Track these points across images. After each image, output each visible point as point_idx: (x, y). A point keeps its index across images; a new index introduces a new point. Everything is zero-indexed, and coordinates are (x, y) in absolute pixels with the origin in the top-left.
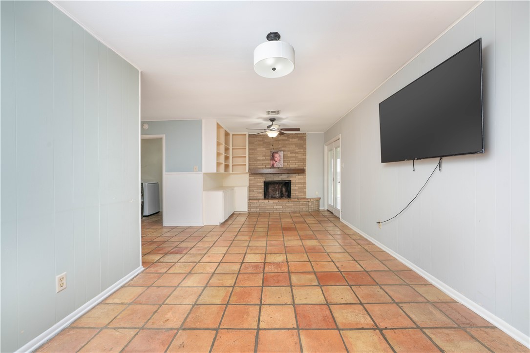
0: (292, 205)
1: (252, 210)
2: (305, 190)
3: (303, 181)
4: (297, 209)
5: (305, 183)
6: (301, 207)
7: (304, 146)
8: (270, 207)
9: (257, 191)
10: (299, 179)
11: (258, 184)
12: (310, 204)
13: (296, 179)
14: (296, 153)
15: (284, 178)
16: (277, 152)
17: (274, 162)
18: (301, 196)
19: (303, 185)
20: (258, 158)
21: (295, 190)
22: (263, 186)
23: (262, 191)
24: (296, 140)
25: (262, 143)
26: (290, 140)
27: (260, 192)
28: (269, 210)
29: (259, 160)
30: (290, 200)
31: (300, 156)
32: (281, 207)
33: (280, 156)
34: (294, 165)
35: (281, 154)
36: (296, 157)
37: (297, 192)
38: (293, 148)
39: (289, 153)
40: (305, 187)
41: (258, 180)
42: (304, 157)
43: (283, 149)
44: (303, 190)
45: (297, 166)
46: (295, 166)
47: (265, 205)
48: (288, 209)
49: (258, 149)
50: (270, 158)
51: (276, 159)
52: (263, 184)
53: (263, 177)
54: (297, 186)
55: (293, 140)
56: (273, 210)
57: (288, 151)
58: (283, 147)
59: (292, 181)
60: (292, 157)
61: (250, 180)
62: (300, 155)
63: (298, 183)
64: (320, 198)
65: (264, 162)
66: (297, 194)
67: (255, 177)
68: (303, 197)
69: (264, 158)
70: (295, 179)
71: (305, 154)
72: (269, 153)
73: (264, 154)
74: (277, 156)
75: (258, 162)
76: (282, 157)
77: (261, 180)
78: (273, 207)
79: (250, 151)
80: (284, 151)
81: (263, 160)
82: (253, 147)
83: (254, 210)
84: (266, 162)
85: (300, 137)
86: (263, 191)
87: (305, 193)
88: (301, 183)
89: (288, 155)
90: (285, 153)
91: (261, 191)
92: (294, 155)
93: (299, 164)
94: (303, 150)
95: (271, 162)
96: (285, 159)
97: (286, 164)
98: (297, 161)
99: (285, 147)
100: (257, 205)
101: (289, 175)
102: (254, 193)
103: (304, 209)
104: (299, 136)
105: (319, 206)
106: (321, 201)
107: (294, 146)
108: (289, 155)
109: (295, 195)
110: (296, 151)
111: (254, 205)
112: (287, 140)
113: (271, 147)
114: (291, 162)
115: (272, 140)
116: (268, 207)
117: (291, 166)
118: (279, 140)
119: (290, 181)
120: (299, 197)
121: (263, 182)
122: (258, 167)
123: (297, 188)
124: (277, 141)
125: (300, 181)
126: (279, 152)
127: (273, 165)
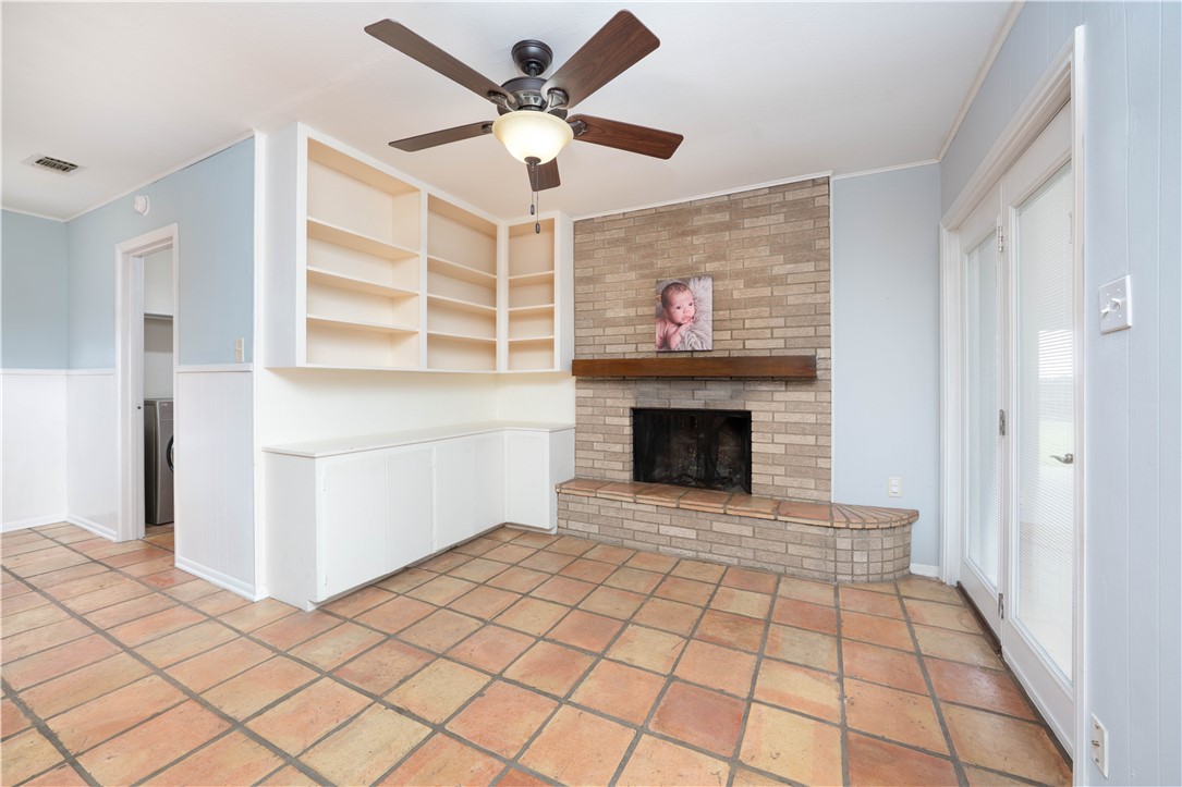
0: (747, 531)
1: (574, 525)
2: (822, 463)
3: (811, 419)
4: (773, 559)
5: (822, 429)
6: (792, 549)
7: (820, 244)
8: (642, 526)
9: (606, 447)
10: (796, 407)
11: (609, 420)
12: (844, 543)
13: (774, 406)
14: (773, 281)
15: (717, 398)
16: (681, 286)
17: (672, 328)
18: (801, 488)
19: (811, 440)
20: (610, 314)
21: (773, 460)
22: (628, 431)
23: (625, 448)
24: (773, 223)
25: (622, 250)
26: (747, 223)
27: (616, 453)
28: (639, 536)
29: (613, 323)
30: (739, 508)
31: (794, 296)
32: (692, 534)
33: (695, 302)
34: (764, 340)
35: (703, 290)
36: (773, 303)
37: (781, 470)
38: (759, 257)
39: (741, 283)
40: (824, 451)
41: (609, 402)
42: (818, 298)
43: (710, 267)
44: (813, 460)
45: (781, 343)
46: (772, 344)
47: (622, 515)
48: (727, 550)
49: (609, 278)
50: (652, 310)
51: (679, 315)
52: (627, 421)
53: (629, 394)
54: (778, 438)
55: (762, 221)
56: (657, 539)
57: (737, 275)
58: (711, 258)
59: (755, 417)
60: (757, 302)
61: (580, 404)
62: (796, 289)
63: (787, 428)
64: (914, 515)
65: (630, 330)
66: (778, 481)
67: (599, 393)
68: (814, 495)
69: (632, 312)
70: (768, 408)
71: (821, 286)
72: (651, 292)
73: (631, 294)
74: (681, 299)
75: (609, 331)
76: (708, 306)
77: (618, 403)
78: (654, 529)
79: (580, 288)
80: (715, 277)
81: (628, 321)
82: (589, 273)
83: (580, 526)
84: (639, 328)
85: (795, 203)
86: (629, 448)
87: (823, 477)
88: (801, 429)
89: (736, 295)
90: (723, 285)
91: (618, 448)
92: (766, 292)
93: (790, 332)
94: (810, 266)
95: (659, 330)
96: (721, 314)
97: (727, 335)
98: (781, 322)
99: (723, 258)
100: (590, 509)
101: (740, 387)
102: (591, 455)
103: (807, 563)
104: (790, 196)
105: (907, 555)
106: (920, 533)
107: (765, 251)
108: (739, 291)
109: (768, 480)
110: (777, 271)
111: (579, 508)
112: (727, 226)
113: (660, 263)
114: (748, 324)
115: (665, 234)
116: (636, 526)
117: (749, 344)
118: (694, 232)
119: (749, 413)
120: (791, 492)
121: (628, 412)
122: (609, 349)
123: (780, 450)
124: (684, 234)
125: (796, 418)
126: (691, 285)
127: (666, 340)
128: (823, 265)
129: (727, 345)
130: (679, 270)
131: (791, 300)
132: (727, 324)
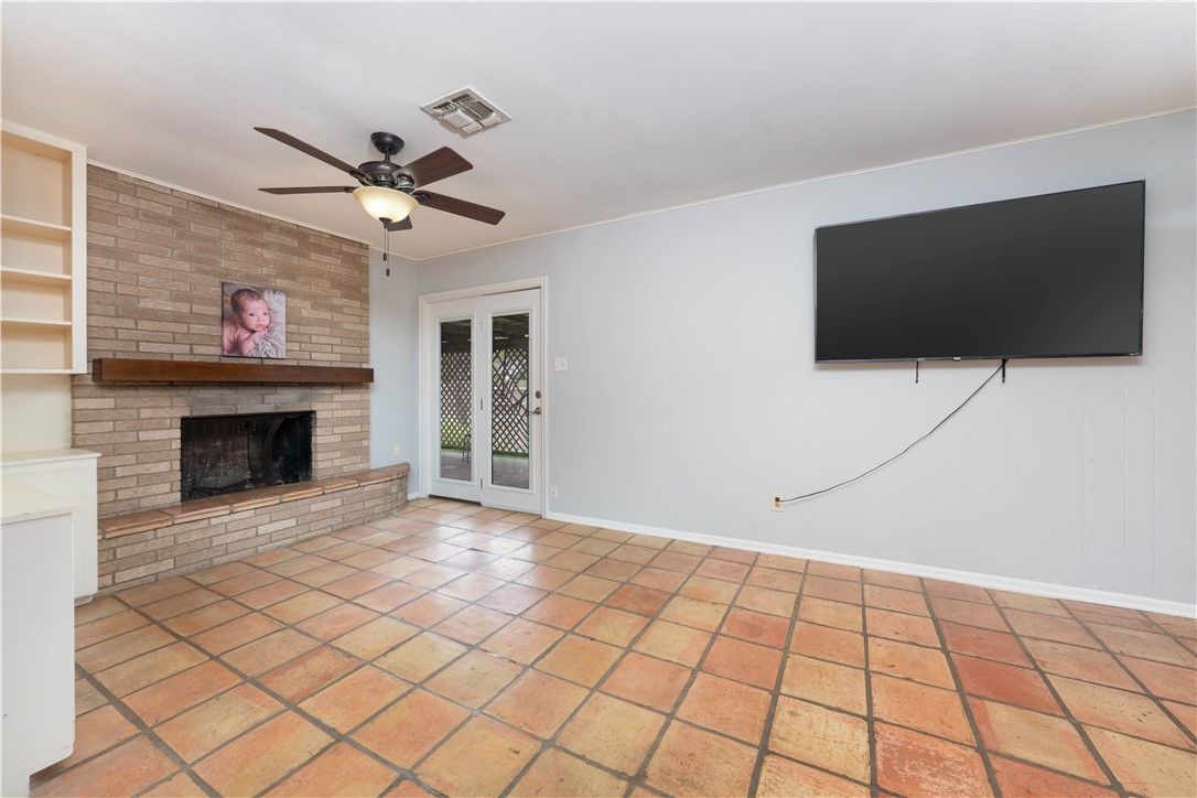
0: (338, 502)
2: (365, 443)
3: (358, 413)
5: (364, 420)
6: (368, 504)
7: (363, 290)
8: (237, 536)
9: (139, 470)
10: (349, 405)
11: (143, 436)
13: (334, 406)
14: (332, 308)
15: (286, 401)
16: (255, 294)
17: (244, 335)
18: (352, 465)
19: (358, 428)
20: (147, 304)
21: (331, 447)
22: (177, 444)
23: (174, 464)
24: (331, 264)
25: (168, 231)
26: (313, 256)
27: (158, 475)
29: (154, 316)
31: (347, 323)
32: (292, 522)
33: (269, 312)
34: (326, 354)
35: (278, 303)
36: (333, 325)
37: (338, 454)
38: (322, 287)
39: (308, 304)
40: (365, 435)
41: (146, 413)
42: (362, 328)
43: (280, 283)
44: (358, 443)
45: (338, 357)
46: (332, 357)
47: (212, 532)
49: (146, 260)
50: (216, 312)
51: (252, 322)
52: (178, 433)
53: (178, 401)
54: (337, 430)
55: (324, 259)
56: (256, 542)
57: (306, 297)
58: (281, 275)
59: (319, 415)
60: (321, 323)
61: (78, 418)
62: (349, 319)
63: (342, 422)
64: (408, 465)
65: (183, 328)
66: (336, 463)
67: (127, 402)
68: (360, 467)
69: (184, 308)
70: (329, 408)
71: (364, 320)
72: (215, 291)
73: (184, 288)
74: (254, 308)
75: (143, 324)
76: (281, 318)
77: (160, 414)
78: (252, 533)
81: (178, 318)
82: (109, 242)
83: (141, 572)
84: (196, 328)
85: (348, 254)
86: (177, 465)
87: (366, 453)
88: (351, 421)
89: (304, 313)
90: (295, 302)
91: (164, 467)
92: (328, 316)
93: (346, 350)
94: (357, 304)
95: (228, 334)
96: (293, 328)
97: (296, 347)
98: (338, 341)
99: (293, 278)
100: (159, 544)
101: (307, 391)
103: (375, 510)
104: (345, 248)
107: (327, 284)
108: (306, 311)
109: (329, 464)
110: (336, 301)
111: (139, 549)
112: (297, 252)
113: (224, 264)
114: (314, 339)
115: (230, 235)
116: (228, 538)
117: (314, 356)
118: (265, 245)
119: (314, 412)
120: (345, 469)
121: (178, 423)
122: (143, 347)
123: (337, 439)
124: (254, 243)
125: (349, 413)
126: (266, 296)
127: (236, 346)
128: (365, 306)
129: (296, 355)
130: (248, 277)
131: (345, 326)
132: (297, 337)
